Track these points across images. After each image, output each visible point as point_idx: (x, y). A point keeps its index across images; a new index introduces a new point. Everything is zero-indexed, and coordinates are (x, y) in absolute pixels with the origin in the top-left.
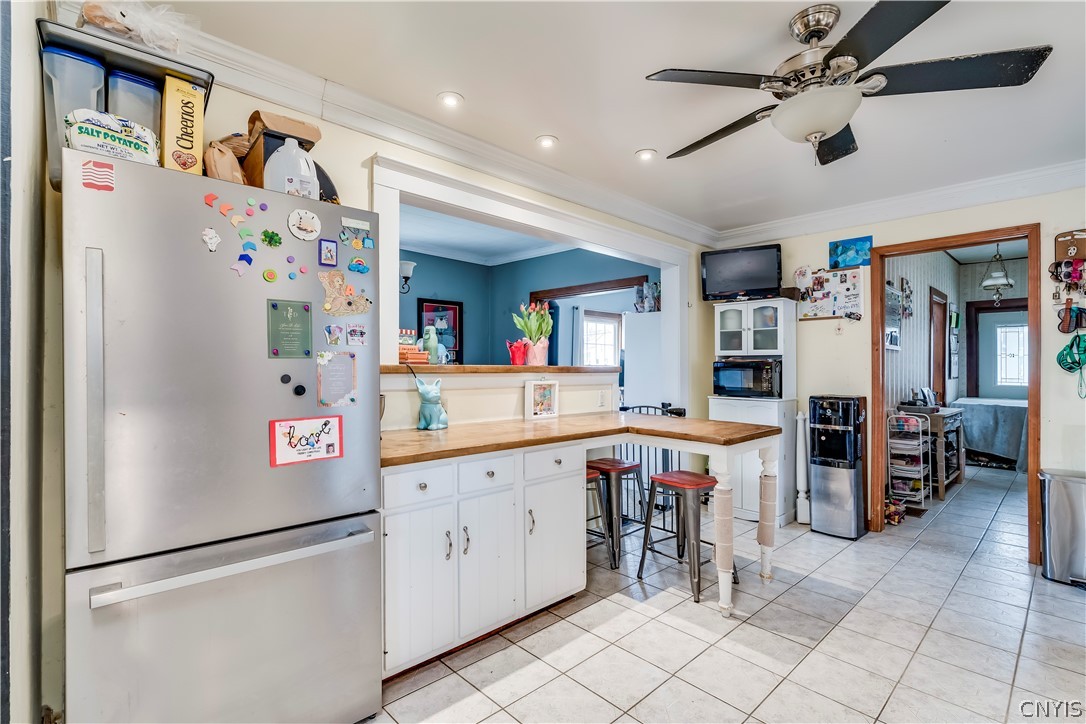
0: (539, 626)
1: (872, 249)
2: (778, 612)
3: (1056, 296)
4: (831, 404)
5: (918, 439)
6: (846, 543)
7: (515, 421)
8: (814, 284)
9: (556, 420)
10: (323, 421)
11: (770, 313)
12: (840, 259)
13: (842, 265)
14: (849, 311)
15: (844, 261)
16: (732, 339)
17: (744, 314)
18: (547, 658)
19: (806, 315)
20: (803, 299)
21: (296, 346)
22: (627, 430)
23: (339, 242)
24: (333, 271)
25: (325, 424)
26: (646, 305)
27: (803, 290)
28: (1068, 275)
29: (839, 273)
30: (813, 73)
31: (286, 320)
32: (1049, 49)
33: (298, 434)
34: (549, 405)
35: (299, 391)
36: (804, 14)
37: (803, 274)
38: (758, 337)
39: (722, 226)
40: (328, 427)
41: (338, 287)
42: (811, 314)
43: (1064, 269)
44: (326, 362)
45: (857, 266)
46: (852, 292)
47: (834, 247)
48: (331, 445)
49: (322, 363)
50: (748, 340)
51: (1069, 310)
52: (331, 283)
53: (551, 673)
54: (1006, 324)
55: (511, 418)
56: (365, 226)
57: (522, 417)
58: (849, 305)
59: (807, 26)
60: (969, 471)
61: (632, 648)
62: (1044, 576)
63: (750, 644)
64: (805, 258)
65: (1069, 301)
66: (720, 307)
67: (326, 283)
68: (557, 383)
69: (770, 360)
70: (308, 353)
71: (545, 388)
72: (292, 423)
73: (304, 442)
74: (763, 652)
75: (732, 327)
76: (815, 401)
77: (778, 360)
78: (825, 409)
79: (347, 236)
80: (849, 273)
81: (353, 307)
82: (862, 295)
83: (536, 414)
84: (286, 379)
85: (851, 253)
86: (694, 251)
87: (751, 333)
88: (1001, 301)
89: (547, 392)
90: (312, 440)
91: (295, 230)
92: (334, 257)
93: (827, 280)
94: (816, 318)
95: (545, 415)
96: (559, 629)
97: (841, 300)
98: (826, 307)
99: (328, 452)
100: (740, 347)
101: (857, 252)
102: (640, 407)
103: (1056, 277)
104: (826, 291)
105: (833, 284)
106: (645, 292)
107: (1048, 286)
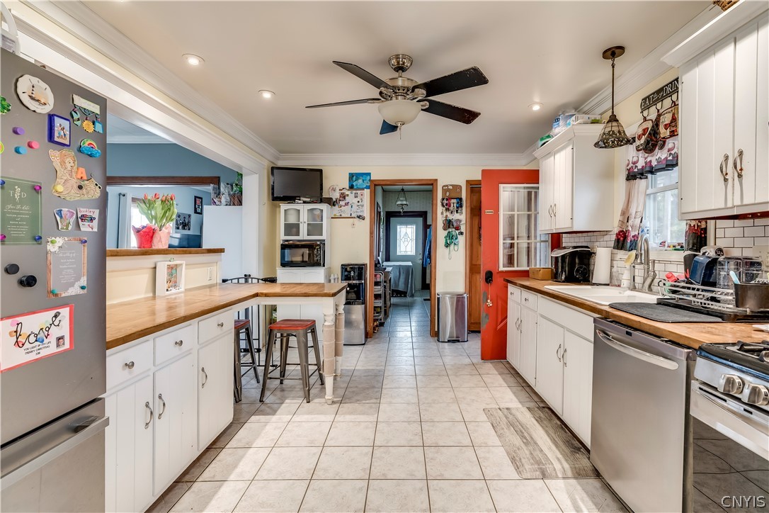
0: (207, 461)
1: (370, 180)
2: (353, 392)
3: (442, 213)
4: (351, 268)
5: (380, 285)
6: (361, 347)
7: (147, 299)
8: (340, 197)
9: (183, 295)
10: (53, 313)
11: (318, 212)
12: (354, 184)
13: (355, 187)
14: (359, 214)
15: (357, 185)
16: (292, 228)
17: (301, 212)
18: (232, 477)
19: (335, 215)
20: (334, 205)
21: (24, 231)
22: (256, 295)
23: (71, 120)
24: (65, 151)
25: (56, 316)
26: (223, 200)
27: (334, 200)
28: (447, 204)
29: (354, 192)
30: (404, 90)
31: (14, 202)
32: (480, 114)
33: (26, 331)
34: (176, 282)
35: (29, 282)
36: (397, 57)
37: (334, 190)
38: (310, 227)
39: (283, 150)
40: (58, 319)
41: (69, 168)
42: (338, 215)
43: (445, 202)
44: (56, 249)
45: (363, 189)
46: (360, 203)
47: (352, 176)
48: (62, 338)
49: (53, 250)
50: (304, 229)
51: (446, 220)
52: (63, 163)
53: (243, 485)
54: (402, 224)
55: (143, 296)
56: (95, 108)
57: (151, 295)
58: (359, 211)
59: (398, 63)
60: (394, 300)
61: (288, 443)
62: (438, 341)
63: (351, 413)
64: (335, 180)
65: (447, 216)
66: (284, 206)
67: (57, 164)
68: (184, 262)
69: (318, 243)
70: (38, 239)
71: (172, 268)
72: (19, 319)
73: (32, 339)
74: (360, 414)
75: (292, 220)
76: (344, 267)
77: (323, 242)
78: (350, 272)
79: (79, 116)
80: (359, 192)
81: (84, 190)
82: (365, 205)
83: (167, 290)
84: (11, 269)
85: (360, 181)
86: (266, 165)
87: (306, 225)
88: (404, 212)
89: (174, 271)
90: (41, 335)
91: (25, 99)
92: (68, 136)
93: (348, 195)
94: (341, 217)
95: (174, 291)
96: (225, 456)
97: (355, 207)
98: (346, 211)
99: (58, 346)
100: (298, 234)
101: (363, 181)
102: (238, 279)
103: (443, 206)
104: (347, 201)
105: (351, 198)
106: (222, 189)
107: (440, 209)
